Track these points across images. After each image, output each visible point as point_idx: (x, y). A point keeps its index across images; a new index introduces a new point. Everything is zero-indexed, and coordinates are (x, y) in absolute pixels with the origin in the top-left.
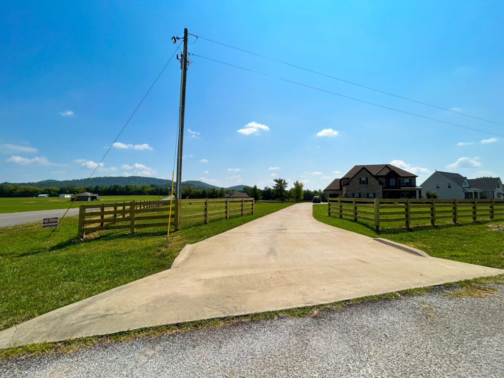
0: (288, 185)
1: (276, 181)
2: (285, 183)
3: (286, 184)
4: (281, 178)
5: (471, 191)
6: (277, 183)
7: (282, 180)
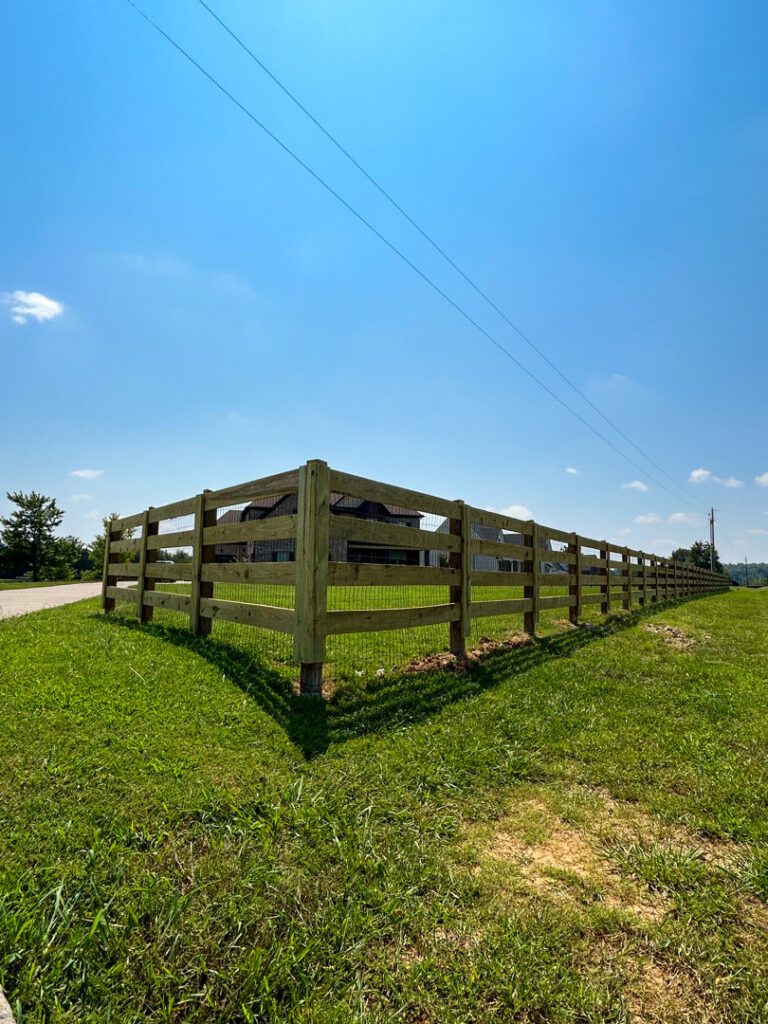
0: (64, 518)
1: (18, 500)
2: (54, 512)
3: (59, 513)
4: (41, 493)
5: (507, 559)
6: (19, 509)
7: (43, 501)
